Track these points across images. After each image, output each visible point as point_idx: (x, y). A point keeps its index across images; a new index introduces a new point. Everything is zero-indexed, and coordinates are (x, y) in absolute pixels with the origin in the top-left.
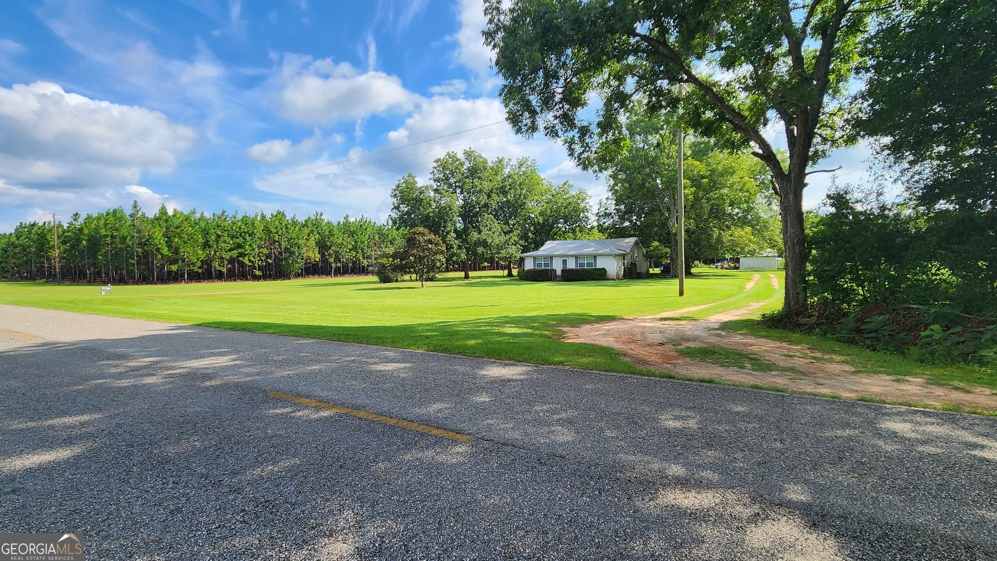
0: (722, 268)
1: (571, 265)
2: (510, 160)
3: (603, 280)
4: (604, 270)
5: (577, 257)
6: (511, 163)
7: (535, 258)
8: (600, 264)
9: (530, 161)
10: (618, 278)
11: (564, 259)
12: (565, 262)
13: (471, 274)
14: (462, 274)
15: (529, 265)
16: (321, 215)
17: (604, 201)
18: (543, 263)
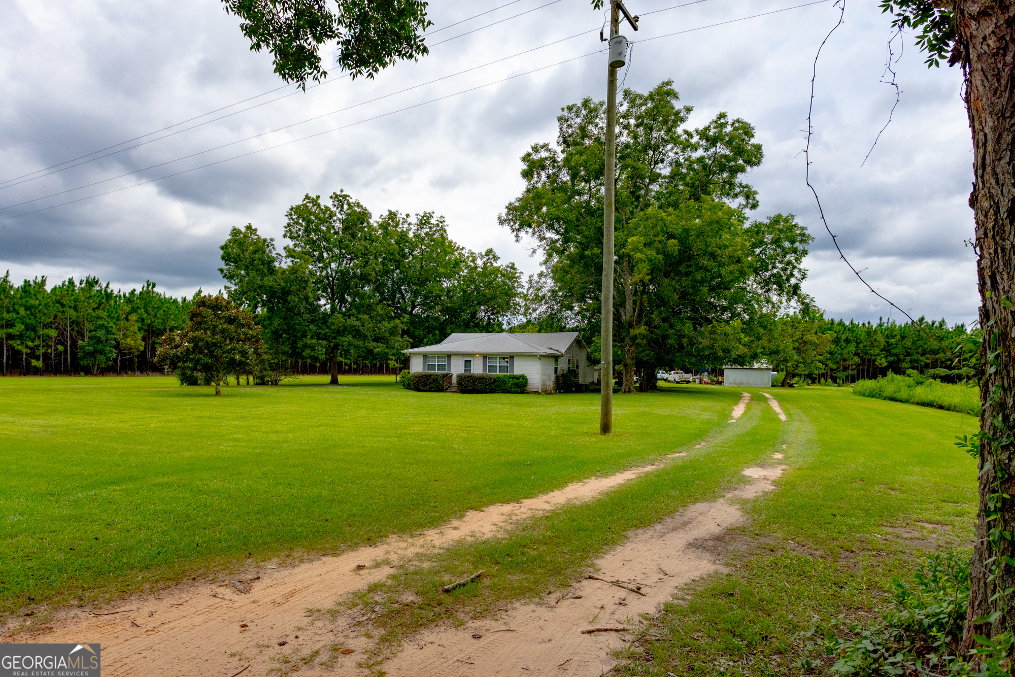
0: (701, 382)
1: (477, 369)
2: (408, 216)
3: (522, 392)
4: (523, 377)
5: (485, 357)
6: (409, 220)
7: (425, 356)
8: (520, 368)
9: (435, 219)
10: (546, 392)
11: (468, 358)
12: (468, 363)
13: (341, 378)
14: (327, 378)
15: (417, 367)
16: (154, 286)
17: (536, 278)
18: (437, 364)
